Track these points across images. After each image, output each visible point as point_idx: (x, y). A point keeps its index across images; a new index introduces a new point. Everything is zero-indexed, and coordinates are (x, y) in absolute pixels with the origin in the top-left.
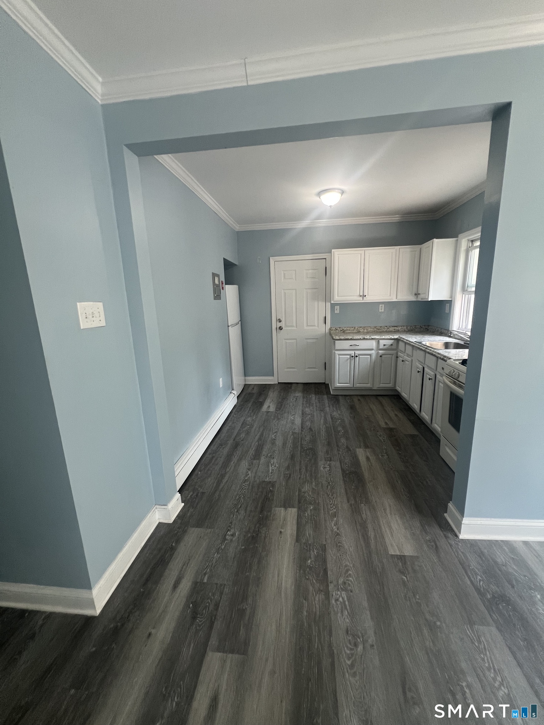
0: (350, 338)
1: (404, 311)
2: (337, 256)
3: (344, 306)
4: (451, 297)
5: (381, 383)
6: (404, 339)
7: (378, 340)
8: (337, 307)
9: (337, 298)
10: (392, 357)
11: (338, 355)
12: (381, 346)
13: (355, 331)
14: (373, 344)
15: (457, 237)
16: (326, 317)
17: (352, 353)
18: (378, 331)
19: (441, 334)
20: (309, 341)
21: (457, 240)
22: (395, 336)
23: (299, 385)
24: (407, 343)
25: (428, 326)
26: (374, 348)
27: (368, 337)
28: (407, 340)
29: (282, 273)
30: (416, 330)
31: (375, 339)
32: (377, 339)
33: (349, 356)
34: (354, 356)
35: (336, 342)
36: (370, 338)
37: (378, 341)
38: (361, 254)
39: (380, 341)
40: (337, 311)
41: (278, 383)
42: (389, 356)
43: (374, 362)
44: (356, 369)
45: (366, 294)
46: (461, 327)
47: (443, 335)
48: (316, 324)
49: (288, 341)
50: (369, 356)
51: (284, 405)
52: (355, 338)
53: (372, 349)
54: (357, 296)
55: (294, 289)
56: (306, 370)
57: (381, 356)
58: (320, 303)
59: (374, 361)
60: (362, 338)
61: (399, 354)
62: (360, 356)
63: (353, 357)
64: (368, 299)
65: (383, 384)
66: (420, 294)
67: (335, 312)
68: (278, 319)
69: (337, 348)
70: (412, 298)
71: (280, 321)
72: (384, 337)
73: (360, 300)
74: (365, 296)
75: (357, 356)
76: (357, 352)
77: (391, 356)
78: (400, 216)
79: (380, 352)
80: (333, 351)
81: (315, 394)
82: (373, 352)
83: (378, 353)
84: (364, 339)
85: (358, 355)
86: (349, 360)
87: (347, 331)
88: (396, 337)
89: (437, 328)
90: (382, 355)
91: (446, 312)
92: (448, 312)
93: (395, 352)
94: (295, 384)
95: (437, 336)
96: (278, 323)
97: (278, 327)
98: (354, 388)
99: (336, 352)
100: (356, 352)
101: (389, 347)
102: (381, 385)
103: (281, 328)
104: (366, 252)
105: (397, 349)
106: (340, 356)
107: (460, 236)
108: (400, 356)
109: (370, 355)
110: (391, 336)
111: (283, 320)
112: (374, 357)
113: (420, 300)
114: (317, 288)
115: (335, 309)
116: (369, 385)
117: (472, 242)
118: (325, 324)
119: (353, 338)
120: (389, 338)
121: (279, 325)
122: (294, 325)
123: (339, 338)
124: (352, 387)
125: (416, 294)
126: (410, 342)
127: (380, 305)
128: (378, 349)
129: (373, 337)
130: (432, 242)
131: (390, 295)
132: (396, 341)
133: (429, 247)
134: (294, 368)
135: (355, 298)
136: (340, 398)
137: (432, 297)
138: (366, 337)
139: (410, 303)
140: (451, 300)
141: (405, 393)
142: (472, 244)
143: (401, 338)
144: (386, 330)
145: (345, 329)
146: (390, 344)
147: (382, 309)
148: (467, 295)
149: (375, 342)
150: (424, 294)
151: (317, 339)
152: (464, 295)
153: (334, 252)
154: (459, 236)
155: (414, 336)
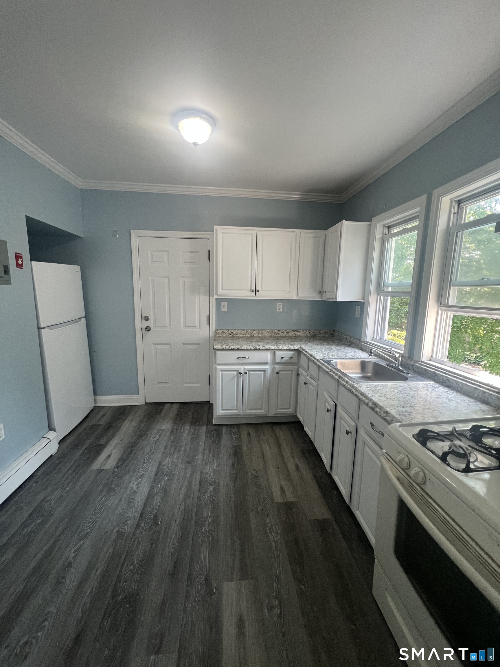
0: (236, 348)
1: (306, 312)
2: (221, 234)
3: (232, 302)
4: (363, 298)
5: (279, 407)
6: (306, 352)
7: (275, 350)
8: (225, 304)
9: (221, 292)
10: (292, 373)
11: (221, 371)
12: (278, 360)
13: (247, 335)
14: (268, 356)
15: (370, 221)
16: (209, 316)
17: (240, 368)
18: (276, 336)
19: (351, 344)
20: (188, 347)
21: (371, 225)
22: (295, 346)
23: (174, 405)
24: (311, 360)
25: (334, 331)
26: (269, 362)
27: (261, 347)
28: (311, 355)
29: (149, 254)
30: (320, 336)
31: (269, 349)
32: (273, 349)
33: (235, 373)
34: (242, 372)
35: (218, 353)
36: (264, 348)
37: (274, 352)
38: (252, 235)
39: (277, 352)
40: (225, 309)
41: (146, 403)
42: (289, 372)
43: (269, 381)
44: (245, 390)
45: (259, 288)
46: (375, 337)
47: (353, 345)
48: (197, 324)
49: (158, 347)
50: (262, 373)
51: (135, 451)
52: (243, 348)
53: (266, 364)
54: (248, 290)
55: (167, 277)
56: (185, 385)
57: (278, 373)
58: (202, 297)
59: (268, 379)
60: (253, 348)
61: (301, 370)
62: (251, 373)
63: (240, 374)
64: (263, 295)
65: (280, 409)
66: (325, 292)
67: (222, 310)
68: (144, 316)
69: (219, 361)
70: (317, 297)
71: (147, 319)
72: (281, 346)
73: (251, 296)
74: (258, 291)
75: (246, 373)
76: (247, 367)
77: (290, 372)
78: (302, 193)
79: (276, 366)
80: (214, 366)
81: (191, 424)
82: (267, 366)
83: (274, 368)
84: (256, 349)
85: (248, 371)
86: (236, 378)
87: (237, 335)
88: (297, 347)
89: (345, 335)
90: (280, 370)
91: (356, 316)
92: (359, 317)
93: (296, 367)
94: (169, 405)
95: (347, 348)
96: (144, 321)
97: (144, 327)
98: (243, 415)
99: (218, 367)
100: (245, 367)
101: (288, 360)
102: (278, 410)
103: (148, 329)
104: (259, 232)
105: (298, 363)
106: (224, 373)
107: (374, 219)
108: (301, 374)
109: (264, 371)
110: (290, 346)
111: (151, 317)
112: (269, 373)
113: (324, 299)
114: (198, 277)
115: (222, 306)
116: (262, 412)
117: (389, 229)
118: (209, 324)
119: (240, 348)
120: (288, 348)
121: (146, 324)
122: (167, 324)
123: (221, 348)
124: (240, 415)
125: (320, 292)
126: (315, 358)
127: (278, 304)
128: (274, 363)
129: (267, 347)
130: (340, 225)
131: (289, 292)
132: (296, 353)
133: (336, 231)
134: (167, 383)
135: (246, 294)
136: (224, 429)
137: (340, 298)
138: (258, 347)
139: (313, 302)
140: (364, 302)
141: (308, 428)
142: (389, 231)
143: (303, 350)
144: (285, 334)
145: (235, 332)
146: (289, 356)
147: (280, 308)
148: (383, 297)
149: (270, 353)
150: (331, 292)
151: (199, 344)
152: (379, 297)
153: (216, 229)
154: (372, 220)
155: (319, 347)
